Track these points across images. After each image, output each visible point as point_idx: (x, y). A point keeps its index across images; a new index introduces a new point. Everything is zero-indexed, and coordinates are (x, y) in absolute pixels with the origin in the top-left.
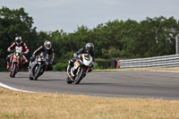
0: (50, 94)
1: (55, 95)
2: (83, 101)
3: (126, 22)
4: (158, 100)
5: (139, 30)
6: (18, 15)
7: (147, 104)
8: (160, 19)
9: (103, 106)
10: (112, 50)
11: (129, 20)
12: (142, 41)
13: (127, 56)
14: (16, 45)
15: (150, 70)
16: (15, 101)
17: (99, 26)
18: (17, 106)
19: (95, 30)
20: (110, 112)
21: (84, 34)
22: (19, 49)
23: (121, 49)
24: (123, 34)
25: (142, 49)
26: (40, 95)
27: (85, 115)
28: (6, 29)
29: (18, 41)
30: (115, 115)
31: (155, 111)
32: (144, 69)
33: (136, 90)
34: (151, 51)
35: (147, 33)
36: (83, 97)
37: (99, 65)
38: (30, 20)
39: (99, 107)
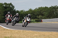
0: (20, 30)
1: (22, 31)
2: (31, 33)
3: (45, 7)
4: (55, 32)
5: (49, 10)
6: (10, 5)
7: (51, 33)
8: (56, 6)
9: (37, 34)
10: (40, 16)
11: (46, 7)
12: (50, 13)
13: (45, 18)
14: (8, 15)
15: (53, 23)
16: (9, 33)
17: (36, 9)
18: (9, 34)
19: (34, 10)
20: (39, 36)
21: (31, 11)
22: (9, 16)
23: (43, 16)
24: (44, 11)
25: (50, 16)
26: (17, 31)
27: (31, 37)
28: (6, 10)
29: (9, 13)
30: (41, 37)
31: (54, 36)
32: (50, 22)
33: (48, 29)
34: (53, 17)
35: (51, 11)
36: (31, 31)
37: (36, 21)
38: (13, 7)
39: (36, 34)
